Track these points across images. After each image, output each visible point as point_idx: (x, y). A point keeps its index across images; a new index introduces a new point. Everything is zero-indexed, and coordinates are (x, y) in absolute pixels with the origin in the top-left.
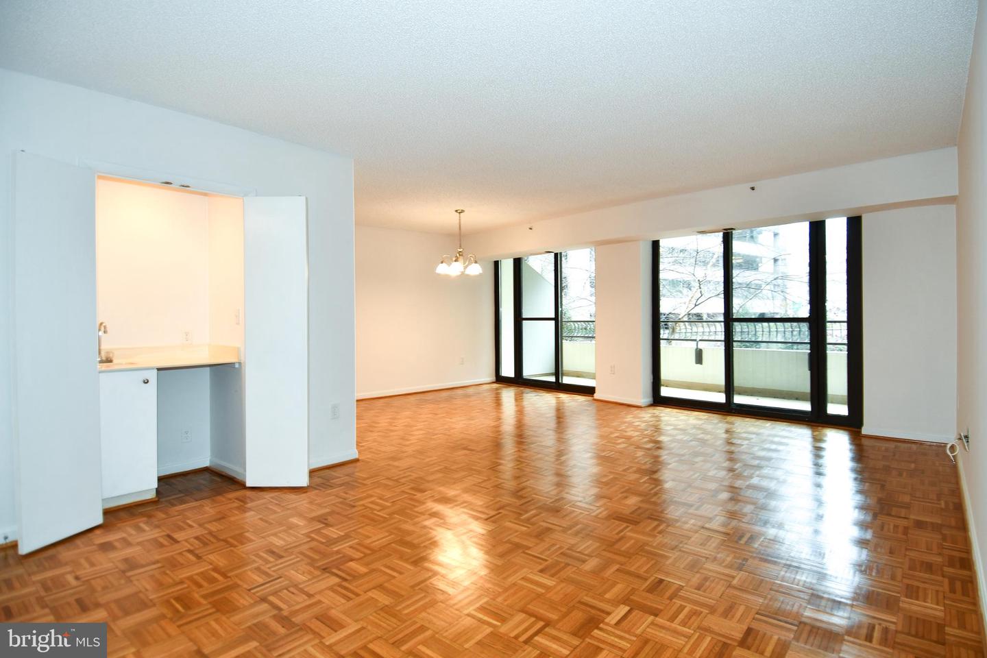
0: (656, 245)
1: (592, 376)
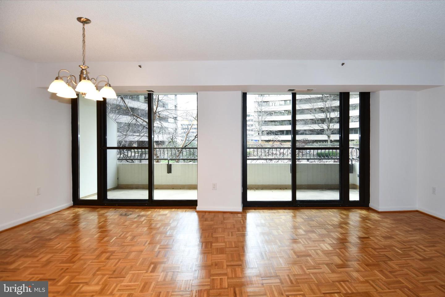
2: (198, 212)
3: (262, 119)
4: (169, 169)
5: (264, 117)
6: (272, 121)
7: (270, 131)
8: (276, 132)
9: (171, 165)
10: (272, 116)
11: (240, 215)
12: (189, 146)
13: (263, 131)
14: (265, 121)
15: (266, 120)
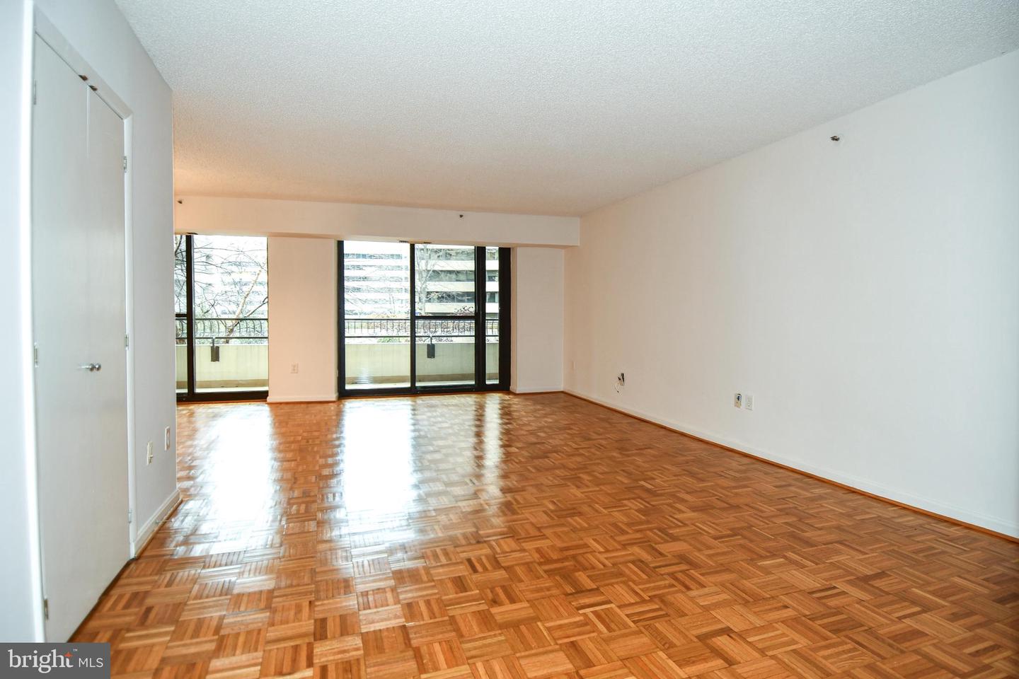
0: (340, 245)
1: (264, 383)
2: (270, 404)
3: (426, 266)
4: (215, 355)
5: (431, 262)
6: (450, 272)
7: (446, 293)
8: (458, 295)
9: (218, 348)
10: (449, 259)
11: (333, 407)
12: (251, 317)
13: (429, 293)
14: (434, 271)
15: (437, 268)
